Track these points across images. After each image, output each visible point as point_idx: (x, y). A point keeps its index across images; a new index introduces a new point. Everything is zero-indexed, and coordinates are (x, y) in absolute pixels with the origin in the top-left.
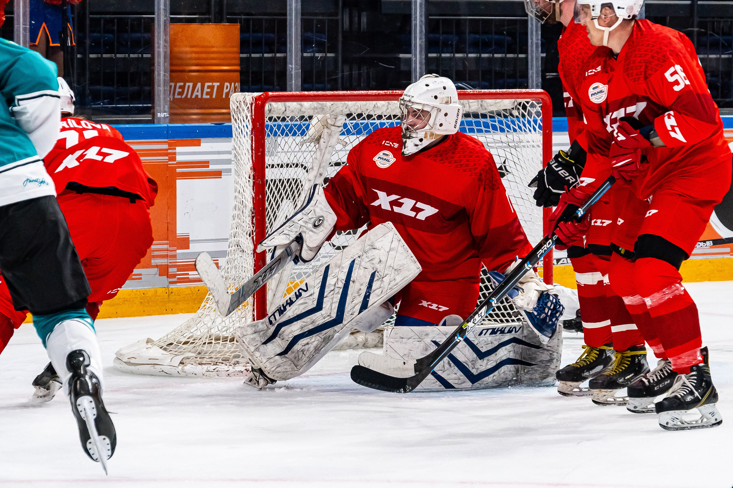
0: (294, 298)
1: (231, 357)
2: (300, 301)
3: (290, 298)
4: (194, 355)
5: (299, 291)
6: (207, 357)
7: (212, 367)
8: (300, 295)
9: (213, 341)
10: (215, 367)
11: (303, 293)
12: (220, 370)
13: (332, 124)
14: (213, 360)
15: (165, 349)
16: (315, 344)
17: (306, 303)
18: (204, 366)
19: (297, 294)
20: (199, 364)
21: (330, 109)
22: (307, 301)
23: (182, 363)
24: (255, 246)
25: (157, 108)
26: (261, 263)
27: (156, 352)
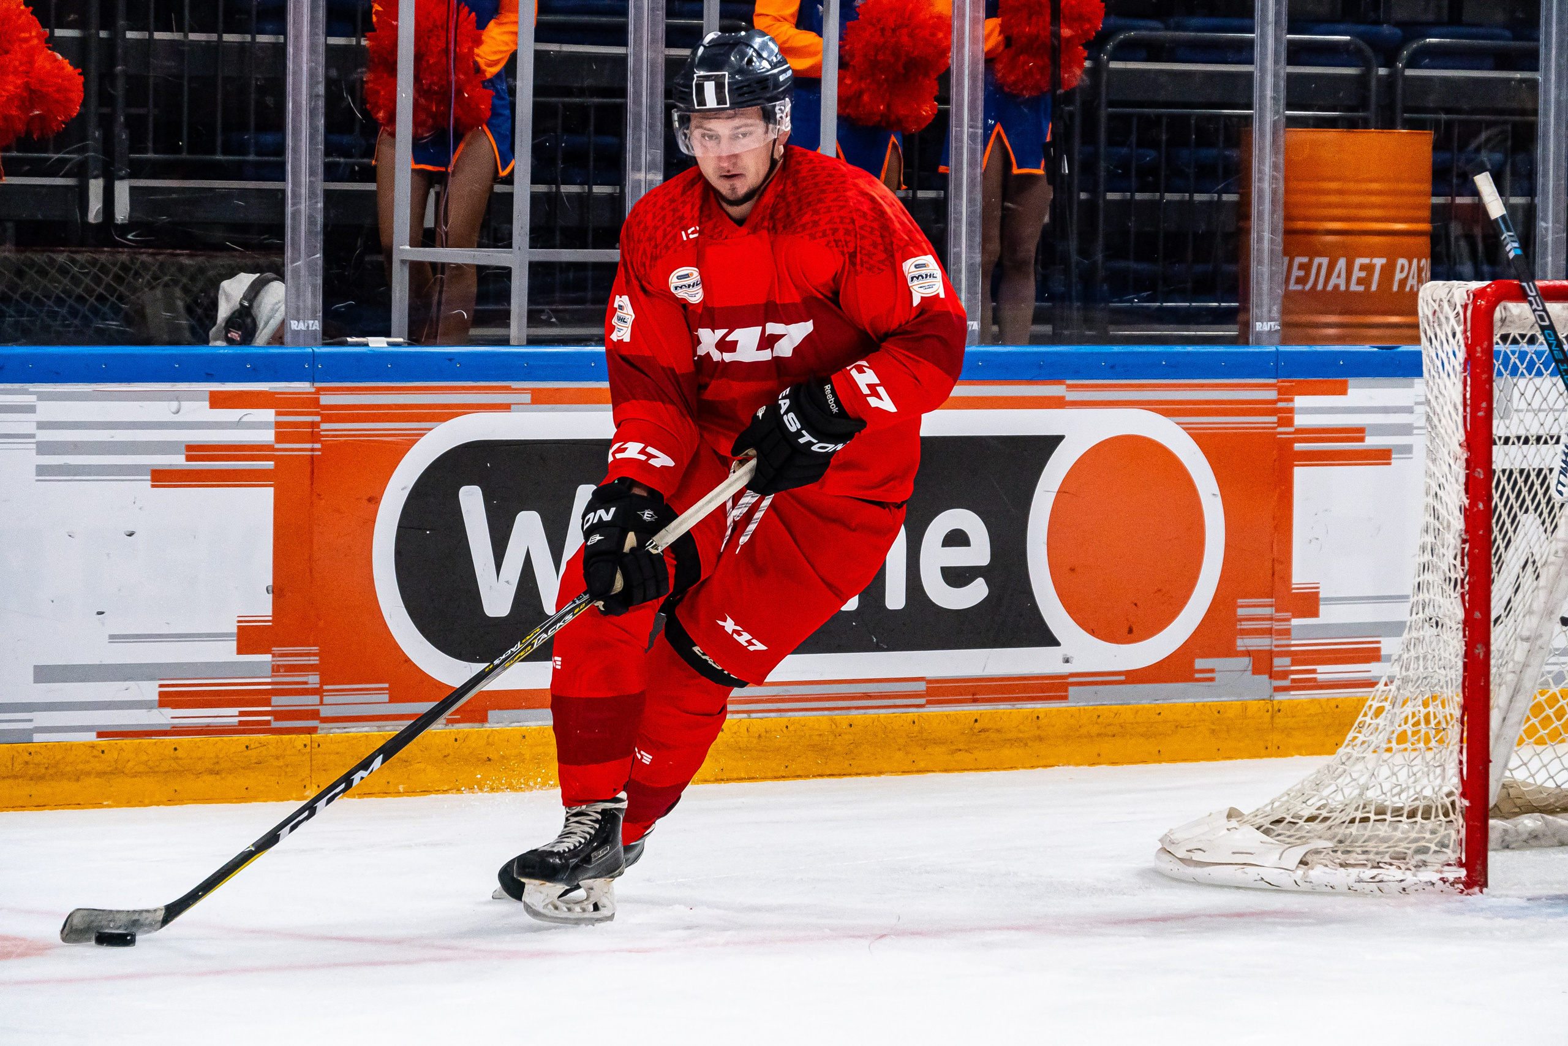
1: (1410, 852)
4: (1330, 844)
6: (1359, 850)
7: (1368, 874)
9: (1373, 817)
10: (1375, 872)
12: (1386, 878)
14: (1371, 857)
15: (1267, 832)
18: (1350, 870)
20: (1341, 865)
23: (1303, 862)
24: (1468, 612)
25: (1254, 311)
26: (1480, 651)
27: (1248, 837)
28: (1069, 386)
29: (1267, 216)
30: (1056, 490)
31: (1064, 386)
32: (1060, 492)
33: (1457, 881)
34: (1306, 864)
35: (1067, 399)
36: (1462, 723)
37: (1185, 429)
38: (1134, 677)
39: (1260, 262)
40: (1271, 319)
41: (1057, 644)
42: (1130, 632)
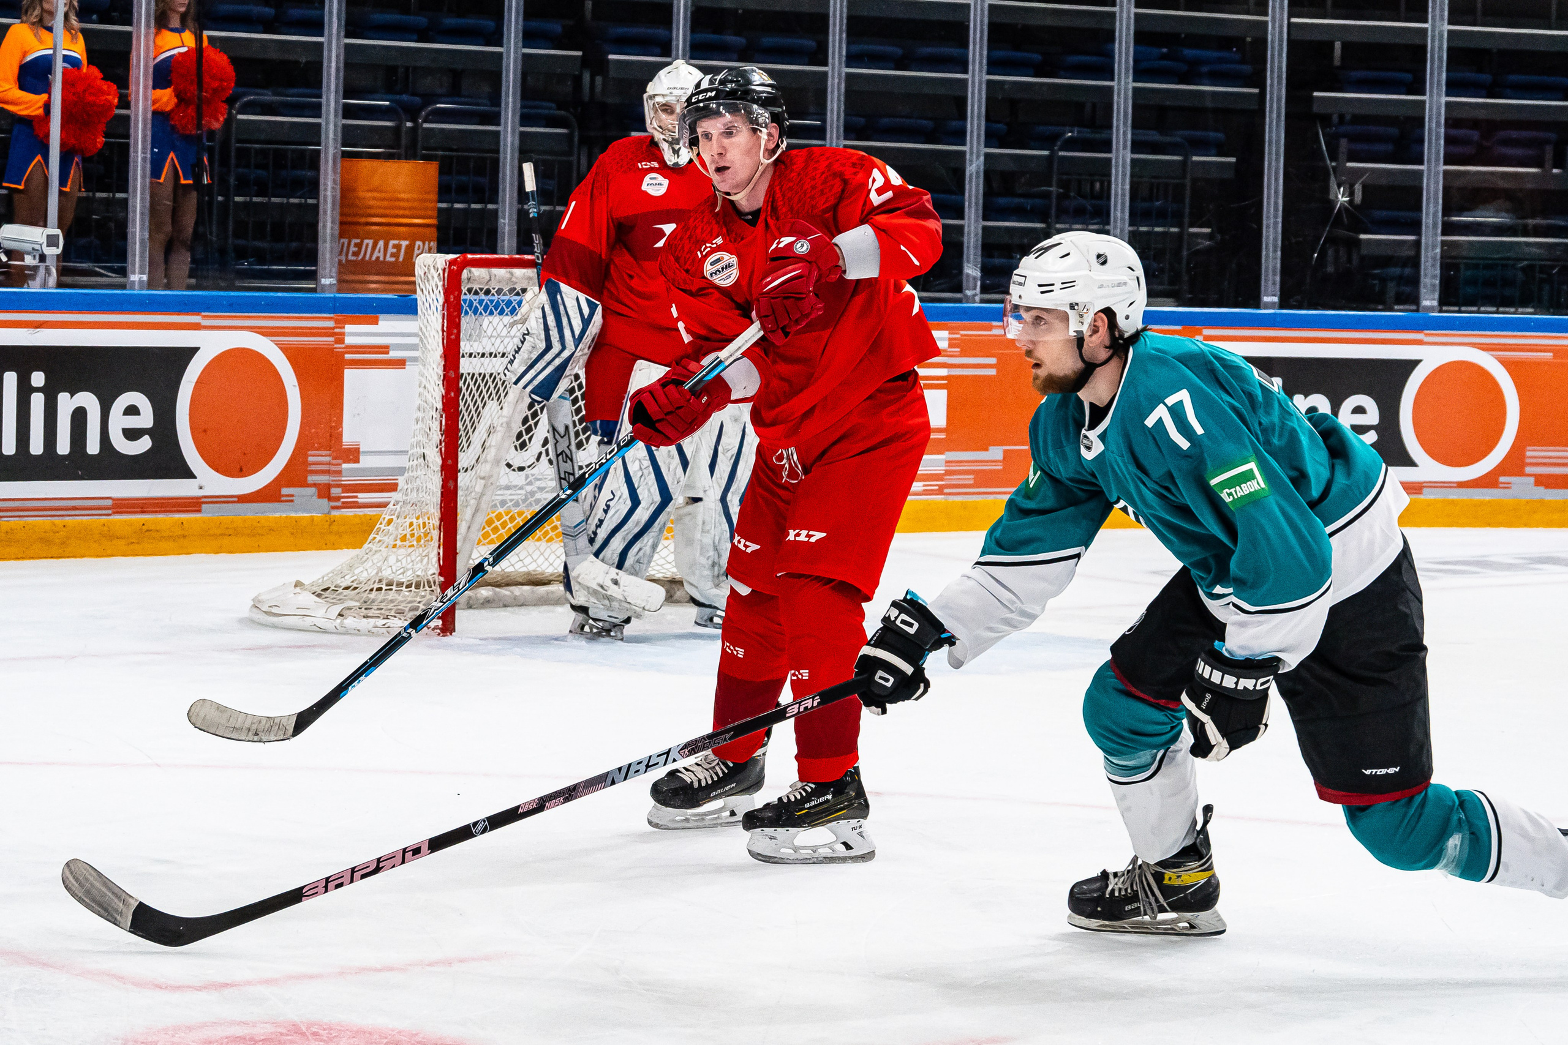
1: (407, 609)
4: (358, 604)
6: (375, 608)
7: (381, 622)
9: (384, 587)
10: (385, 621)
12: (392, 625)
14: (383, 611)
15: (319, 596)
18: (370, 620)
20: (364, 617)
23: (340, 615)
24: (444, 460)
25: (320, 272)
26: (451, 484)
27: (307, 599)
28: (203, 316)
29: (329, 213)
31: (200, 317)
33: (436, 628)
34: (342, 616)
35: (203, 324)
36: (440, 529)
37: (276, 344)
38: (243, 499)
39: (325, 241)
40: (331, 277)
41: (195, 477)
42: (240, 471)
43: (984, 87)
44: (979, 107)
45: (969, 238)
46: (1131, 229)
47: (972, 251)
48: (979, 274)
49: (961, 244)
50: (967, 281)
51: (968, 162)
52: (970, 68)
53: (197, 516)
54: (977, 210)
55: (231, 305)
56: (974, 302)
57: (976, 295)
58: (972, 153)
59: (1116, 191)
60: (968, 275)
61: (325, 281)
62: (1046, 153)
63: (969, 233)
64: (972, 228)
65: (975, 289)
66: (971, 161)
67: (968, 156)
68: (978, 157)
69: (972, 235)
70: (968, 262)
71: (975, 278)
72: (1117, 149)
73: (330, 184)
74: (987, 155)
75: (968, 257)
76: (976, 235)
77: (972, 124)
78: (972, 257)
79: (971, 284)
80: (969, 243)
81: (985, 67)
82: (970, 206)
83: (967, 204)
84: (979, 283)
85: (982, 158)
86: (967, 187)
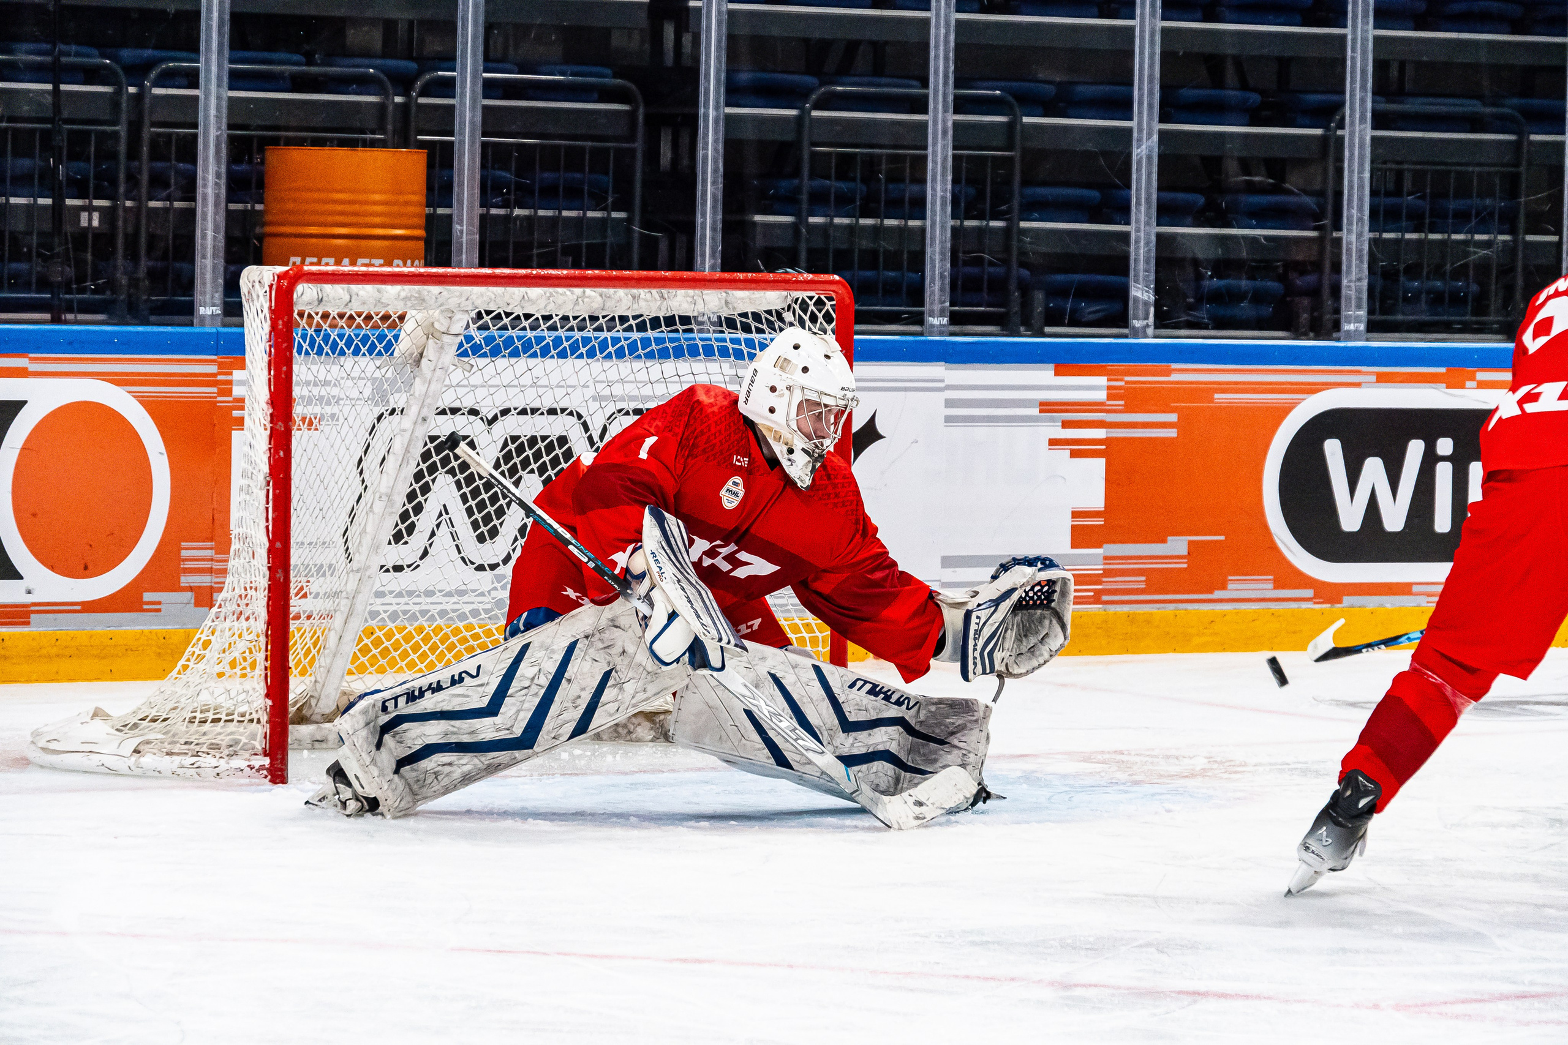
0: (447, 682)
1: (222, 744)
2: (457, 690)
3: (439, 682)
4: (158, 736)
5: (460, 674)
6: (182, 741)
7: (189, 761)
8: (461, 680)
9: (199, 716)
10: (194, 760)
11: (467, 679)
12: (203, 765)
13: (443, 329)
14: (192, 746)
16: (466, 769)
17: (467, 696)
18: (174, 758)
19: (456, 678)
20: (167, 754)
21: (436, 302)
22: (470, 693)
23: (136, 751)
24: (271, 542)
25: (198, 298)
26: (279, 575)
27: (97, 730)
28: (31, 359)
29: (210, 217)
30: (20, 445)
31: (27, 360)
32: (23, 449)
33: (262, 768)
34: (139, 752)
35: (30, 369)
37: (134, 396)
38: (89, 607)
39: (204, 257)
40: (214, 305)
41: (21, 578)
42: (85, 570)
43: (1158, 38)
44: (1151, 66)
45: (1137, 249)
46: (1372, 235)
47: (1141, 265)
48: (1152, 298)
49: (1126, 258)
50: (1136, 308)
51: (1135, 143)
52: (1138, 11)
53: (25, 630)
54: (1149, 208)
55: (70, 343)
56: (1146, 336)
57: (1148, 326)
58: (1140, 130)
59: (1351, 182)
60: (1136, 299)
61: (204, 311)
62: (1319, 132)
63: (1137, 242)
64: (1142, 234)
65: (1147, 318)
66: (1139, 140)
67: (1135, 135)
68: (1150, 135)
69: (1142, 243)
70: (1136, 281)
71: (1146, 304)
72: (1352, 123)
73: (211, 177)
74: (1162, 133)
75: (1136, 275)
76: (1147, 243)
77: (1140, 89)
78: (1141, 274)
79: (1141, 313)
80: (1137, 254)
81: (1159, 11)
82: (1138, 203)
83: (1134, 201)
84: (1152, 310)
85: (1155, 137)
86: (1134, 176)
